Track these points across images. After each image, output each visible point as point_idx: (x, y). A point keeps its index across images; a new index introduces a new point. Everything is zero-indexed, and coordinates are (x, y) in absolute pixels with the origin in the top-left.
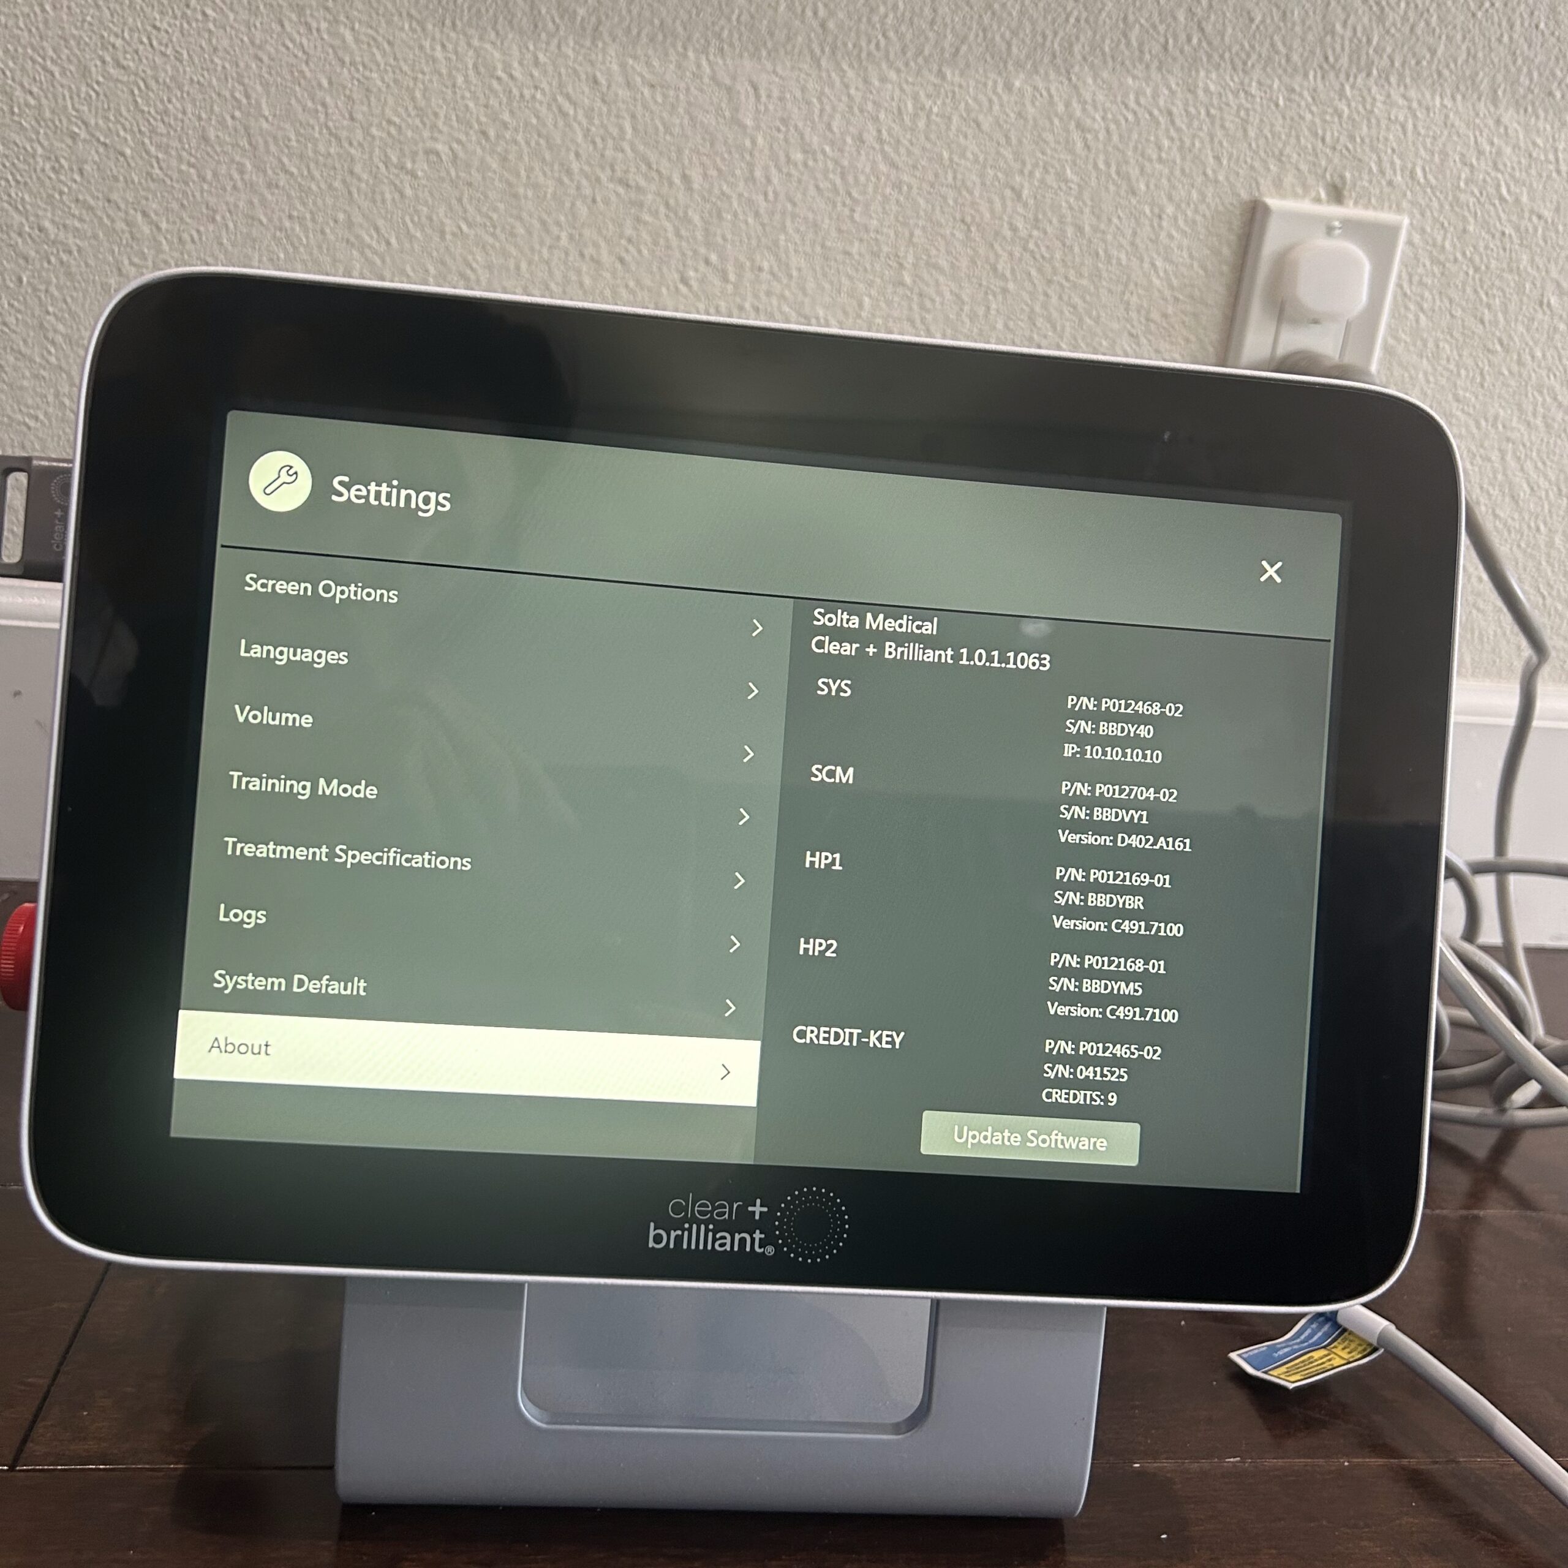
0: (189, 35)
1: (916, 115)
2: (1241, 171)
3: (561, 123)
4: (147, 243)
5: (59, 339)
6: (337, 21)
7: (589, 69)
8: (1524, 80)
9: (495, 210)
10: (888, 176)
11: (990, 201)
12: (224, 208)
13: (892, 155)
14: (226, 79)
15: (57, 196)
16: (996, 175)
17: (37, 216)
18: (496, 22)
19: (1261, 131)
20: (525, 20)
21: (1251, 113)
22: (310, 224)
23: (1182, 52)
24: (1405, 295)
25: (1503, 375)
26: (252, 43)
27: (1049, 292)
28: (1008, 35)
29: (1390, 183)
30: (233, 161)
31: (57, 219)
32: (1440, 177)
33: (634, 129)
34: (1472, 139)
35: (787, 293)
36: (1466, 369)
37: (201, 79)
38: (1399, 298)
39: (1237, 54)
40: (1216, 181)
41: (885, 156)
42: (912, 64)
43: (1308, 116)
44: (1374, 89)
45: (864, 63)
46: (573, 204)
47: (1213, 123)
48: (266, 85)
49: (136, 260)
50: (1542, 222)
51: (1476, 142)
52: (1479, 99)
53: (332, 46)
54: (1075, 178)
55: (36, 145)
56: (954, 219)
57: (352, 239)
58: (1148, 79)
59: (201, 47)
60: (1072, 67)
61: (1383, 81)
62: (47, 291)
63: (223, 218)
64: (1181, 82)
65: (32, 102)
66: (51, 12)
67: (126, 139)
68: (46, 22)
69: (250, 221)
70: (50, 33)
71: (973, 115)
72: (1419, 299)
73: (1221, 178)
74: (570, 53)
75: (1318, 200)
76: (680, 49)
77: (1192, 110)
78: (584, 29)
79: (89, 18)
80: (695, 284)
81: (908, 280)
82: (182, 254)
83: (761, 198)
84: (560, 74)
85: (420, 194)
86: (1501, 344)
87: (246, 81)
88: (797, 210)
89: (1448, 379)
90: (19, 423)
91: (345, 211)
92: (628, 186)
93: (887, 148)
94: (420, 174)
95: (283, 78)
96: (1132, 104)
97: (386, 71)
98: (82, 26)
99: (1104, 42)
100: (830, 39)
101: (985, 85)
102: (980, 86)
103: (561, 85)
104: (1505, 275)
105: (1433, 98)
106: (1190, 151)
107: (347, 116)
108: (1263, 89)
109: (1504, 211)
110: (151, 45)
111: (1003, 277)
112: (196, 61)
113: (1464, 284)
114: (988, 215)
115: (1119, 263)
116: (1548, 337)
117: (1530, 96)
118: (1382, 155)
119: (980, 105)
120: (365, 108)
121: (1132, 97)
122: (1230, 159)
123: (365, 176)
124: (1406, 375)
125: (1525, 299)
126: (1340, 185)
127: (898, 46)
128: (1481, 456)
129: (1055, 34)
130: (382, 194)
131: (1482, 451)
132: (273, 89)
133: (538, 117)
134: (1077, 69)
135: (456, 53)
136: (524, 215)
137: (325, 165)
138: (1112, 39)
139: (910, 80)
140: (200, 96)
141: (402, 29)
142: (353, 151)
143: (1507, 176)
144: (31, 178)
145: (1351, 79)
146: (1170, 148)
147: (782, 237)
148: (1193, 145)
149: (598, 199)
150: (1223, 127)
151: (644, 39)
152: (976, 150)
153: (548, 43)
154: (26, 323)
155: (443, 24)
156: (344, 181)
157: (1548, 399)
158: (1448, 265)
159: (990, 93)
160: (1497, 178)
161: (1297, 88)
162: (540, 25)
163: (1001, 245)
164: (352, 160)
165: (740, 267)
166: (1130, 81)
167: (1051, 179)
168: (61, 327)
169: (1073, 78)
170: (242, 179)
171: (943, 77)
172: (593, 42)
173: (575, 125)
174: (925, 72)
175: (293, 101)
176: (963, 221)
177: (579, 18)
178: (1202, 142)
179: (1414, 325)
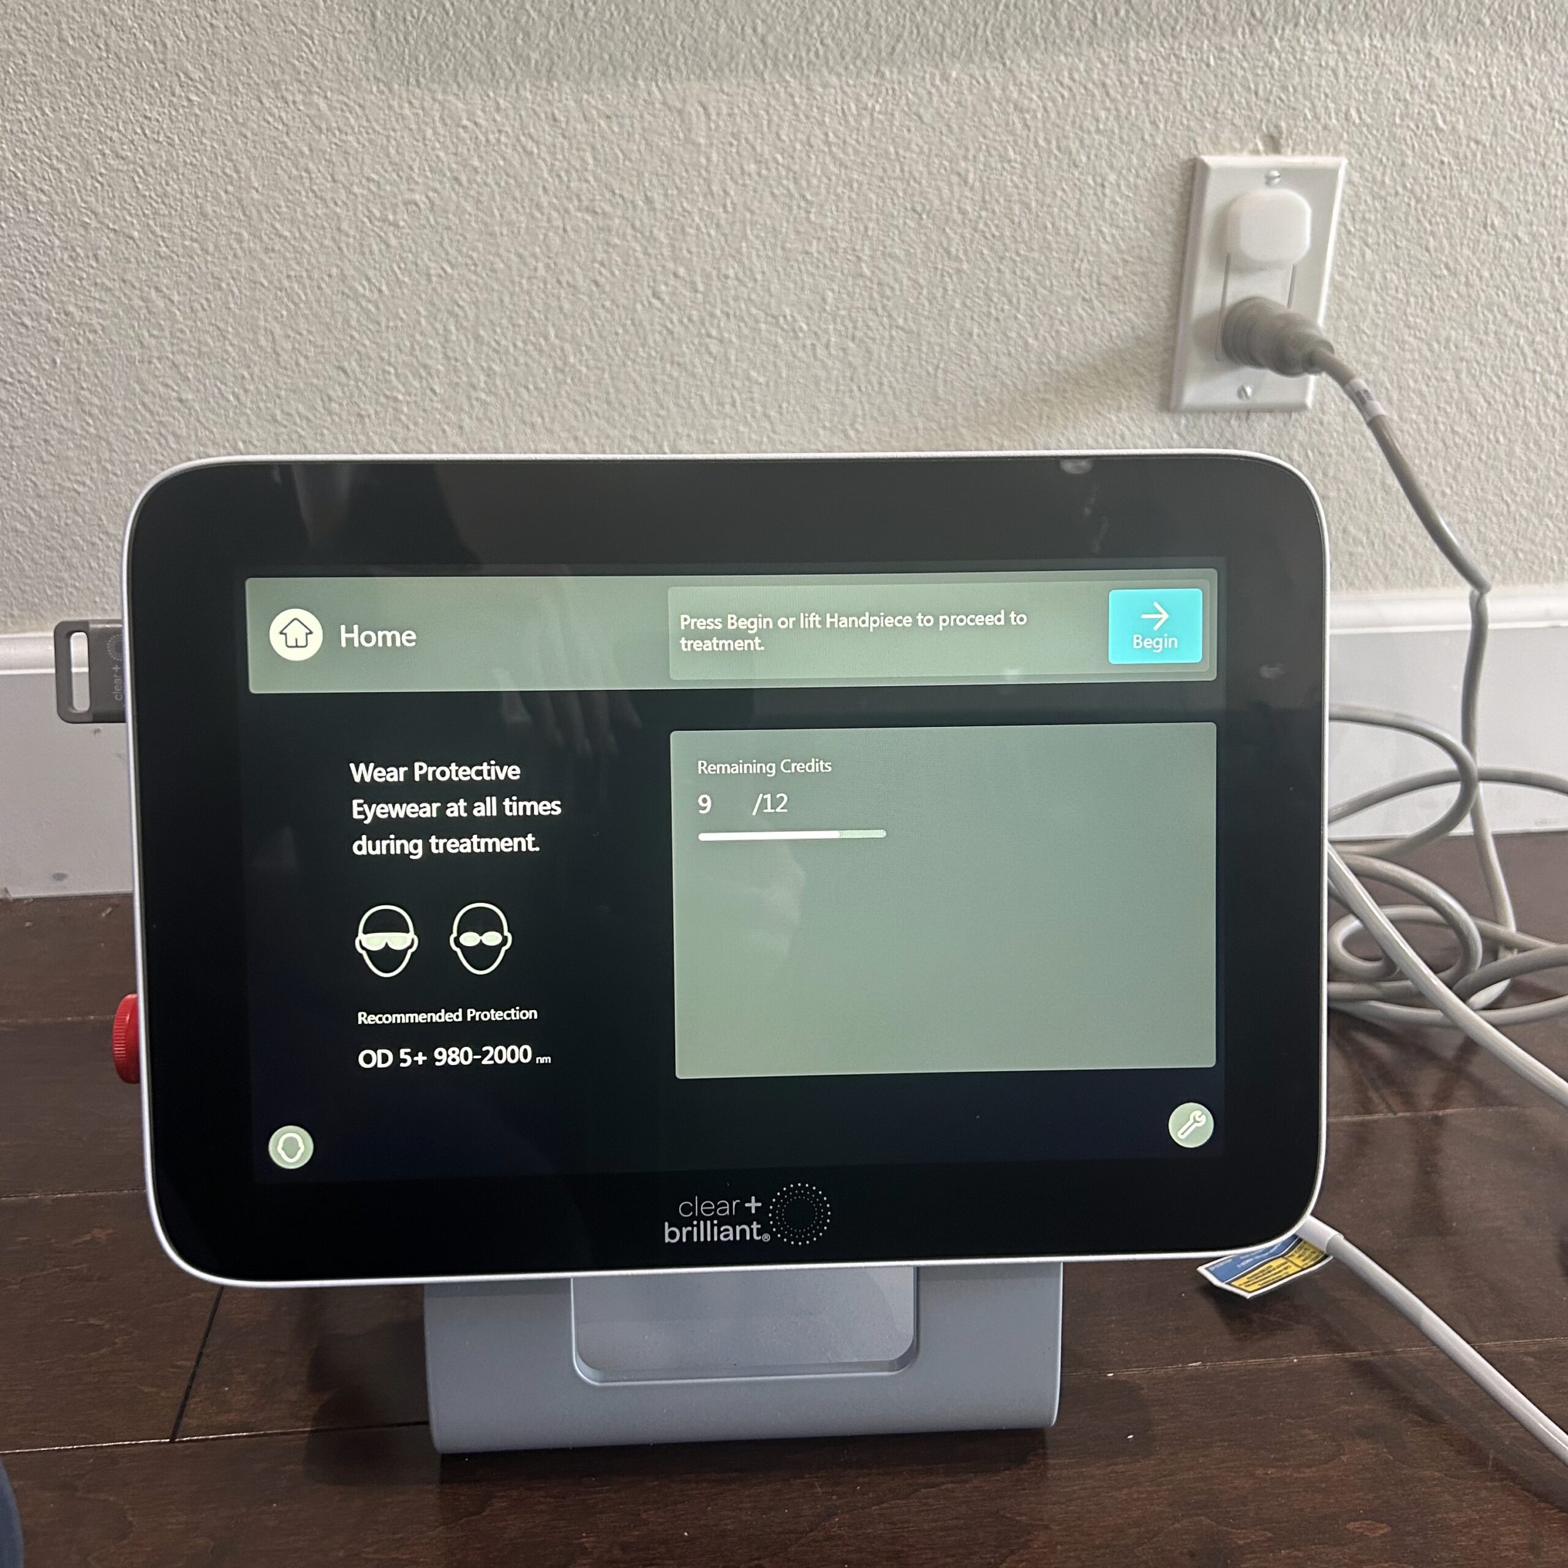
0: (179, 121)
1: (859, 115)
2: (1178, 133)
3: (526, 163)
4: (162, 316)
5: (96, 411)
6: (310, 92)
7: (548, 109)
8: (1452, 12)
9: (475, 249)
10: (838, 176)
11: (939, 189)
12: (228, 275)
13: (842, 156)
14: (216, 158)
15: (77, 282)
16: (941, 164)
17: (62, 302)
18: (456, 76)
19: (1194, 92)
20: (482, 70)
21: (1183, 75)
22: (307, 282)
23: (1110, 24)
24: (1349, 232)
25: (1452, 298)
26: (236, 121)
27: (1002, 267)
28: (941, 28)
29: (1325, 127)
30: (231, 232)
31: (80, 303)
32: (1375, 115)
33: (595, 159)
34: (1405, 75)
35: (753, 296)
36: (1416, 297)
37: (194, 161)
38: (1343, 236)
39: (1165, 20)
40: (1155, 145)
41: (834, 157)
42: (851, 67)
43: (1240, 73)
44: (1303, 38)
45: (806, 71)
46: (546, 236)
47: (1147, 90)
48: (252, 159)
49: (155, 332)
50: (1480, 147)
51: (1408, 77)
52: (1408, 35)
53: (308, 116)
54: (1019, 158)
55: (53, 238)
56: (906, 209)
57: (347, 291)
58: (1080, 55)
59: (190, 130)
60: (1005, 51)
61: (1311, 29)
62: (79, 369)
63: (228, 284)
64: (1112, 54)
65: (44, 199)
66: (51, 115)
67: (133, 224)
68: (47, 125)
69: (253, 285)
70: (52, 134)
71: (914, 109)
72: (1362, 234)
73: (1159, 142)
74: (529, 96)
75: (1256, 152)
76: (631, 80)
77: (1125, 79)
78: (539, 72)
79: (85, 116)
80: (667, 299)
81: (867, 271)
82: (195, 322)
83: (721, 210)
84: (520, 116)
85: (404, 242)
86: (1448, 268)
87: (234, 157)
88: (755, 218)
89: (1398, 309)
90: (69, 490)
91: (338, 266)
92: (595, 212)
93: (834, 149)
94: (402, 223)
95: (268, 151)
96: (1066, 81)
97: (360, 133)
98: (80, 124)
99: (1034, 24)
100: (771, 53)
101: (923, 78)
102: (918, 80)
103: (523, 127)
104: (1448, 202)
105: (1362, 41)
106: (1127, 118)
107: (329, 178)
108: (1194, 50)
109: (1441, 140)
110: (145, 135)
111: (957, 259)
112: (187, 144)
113: (1407, 214)
114: (937, 202)
115: (1068, 234)
116: (1495, 257)
117: (1459, 26)
118: (1316, 101)
119: (920, 99)
120: (345, 169)
121: (1066, 73)
122: (1166, 122)
123: (352, 232)
124: (1356, 309)
125: (1469, 223)
126: (1276, 135)
127: (837, 52)
128: (1436, 379)
129: (987, 22)
130: (370, 246)
131: (1436, 373)
132: (259, 163)
133: (504, 159)
134: (1010, 52)
135: (423, 109)
136: (502, 251)
137: (315, 226)
138: (1042, 21)
139: (851, 82)
140: (195, 176)
141: (371, 92)
142: (338, 210)
143: (1442, 106)
144: (52, 268)
145: (1280, 32)
146: (1107, 118)
147: (744, 245)
148: (1129, 113)
149: (568, 228)
150: (1156, 92)
151: (596, 74)
152: (921, 142)
153: (506, 89)
154: (64, 399)
155: (408, 82)
156: (333, 239)
157: (1499, 316)
158: (1389, 198)
159: (929, 86)
160: (1432, 110)
161: (1227, 47)
162: (497, 73)
163: (951, 229)
164: (339, 218)
165: (708, 276)
166: (1062, 58)
167: (994, 162)
168: (96, 401)
169: (1008, 63)
170: (241, 248)
171: (883, 76)
172: (549, 83)
173: (540, 162)
174: (864, 73)
175: (279, 171)
176: (914, 210)
177: (533, 62)
178: (1137, 109)
179: (1361, 260)
